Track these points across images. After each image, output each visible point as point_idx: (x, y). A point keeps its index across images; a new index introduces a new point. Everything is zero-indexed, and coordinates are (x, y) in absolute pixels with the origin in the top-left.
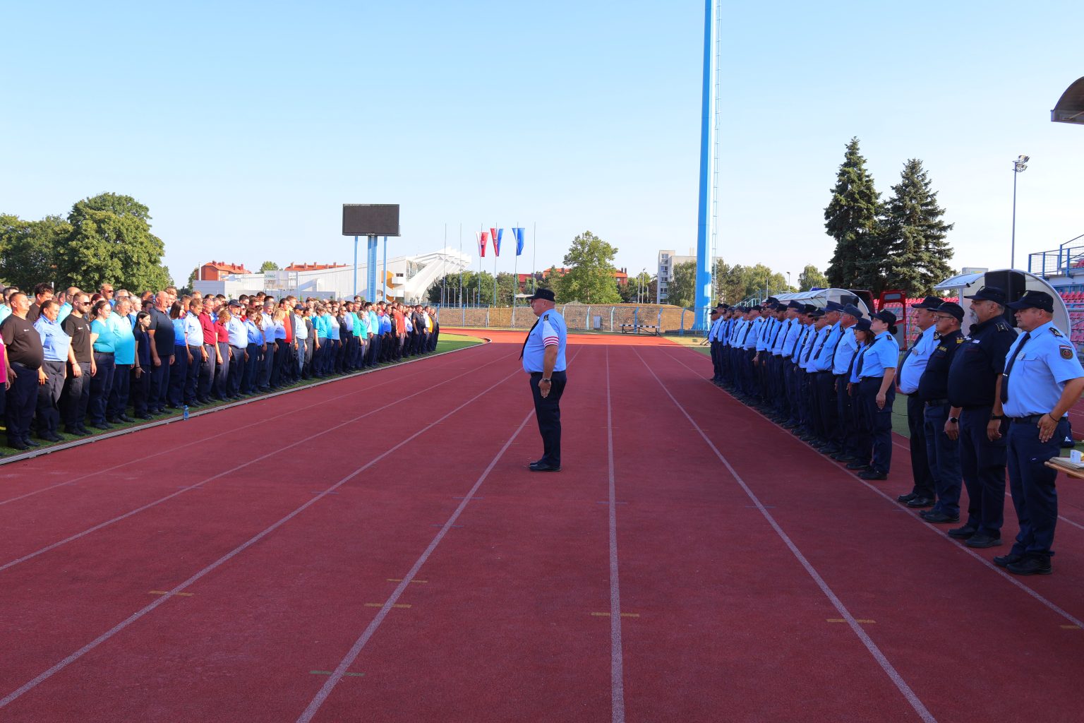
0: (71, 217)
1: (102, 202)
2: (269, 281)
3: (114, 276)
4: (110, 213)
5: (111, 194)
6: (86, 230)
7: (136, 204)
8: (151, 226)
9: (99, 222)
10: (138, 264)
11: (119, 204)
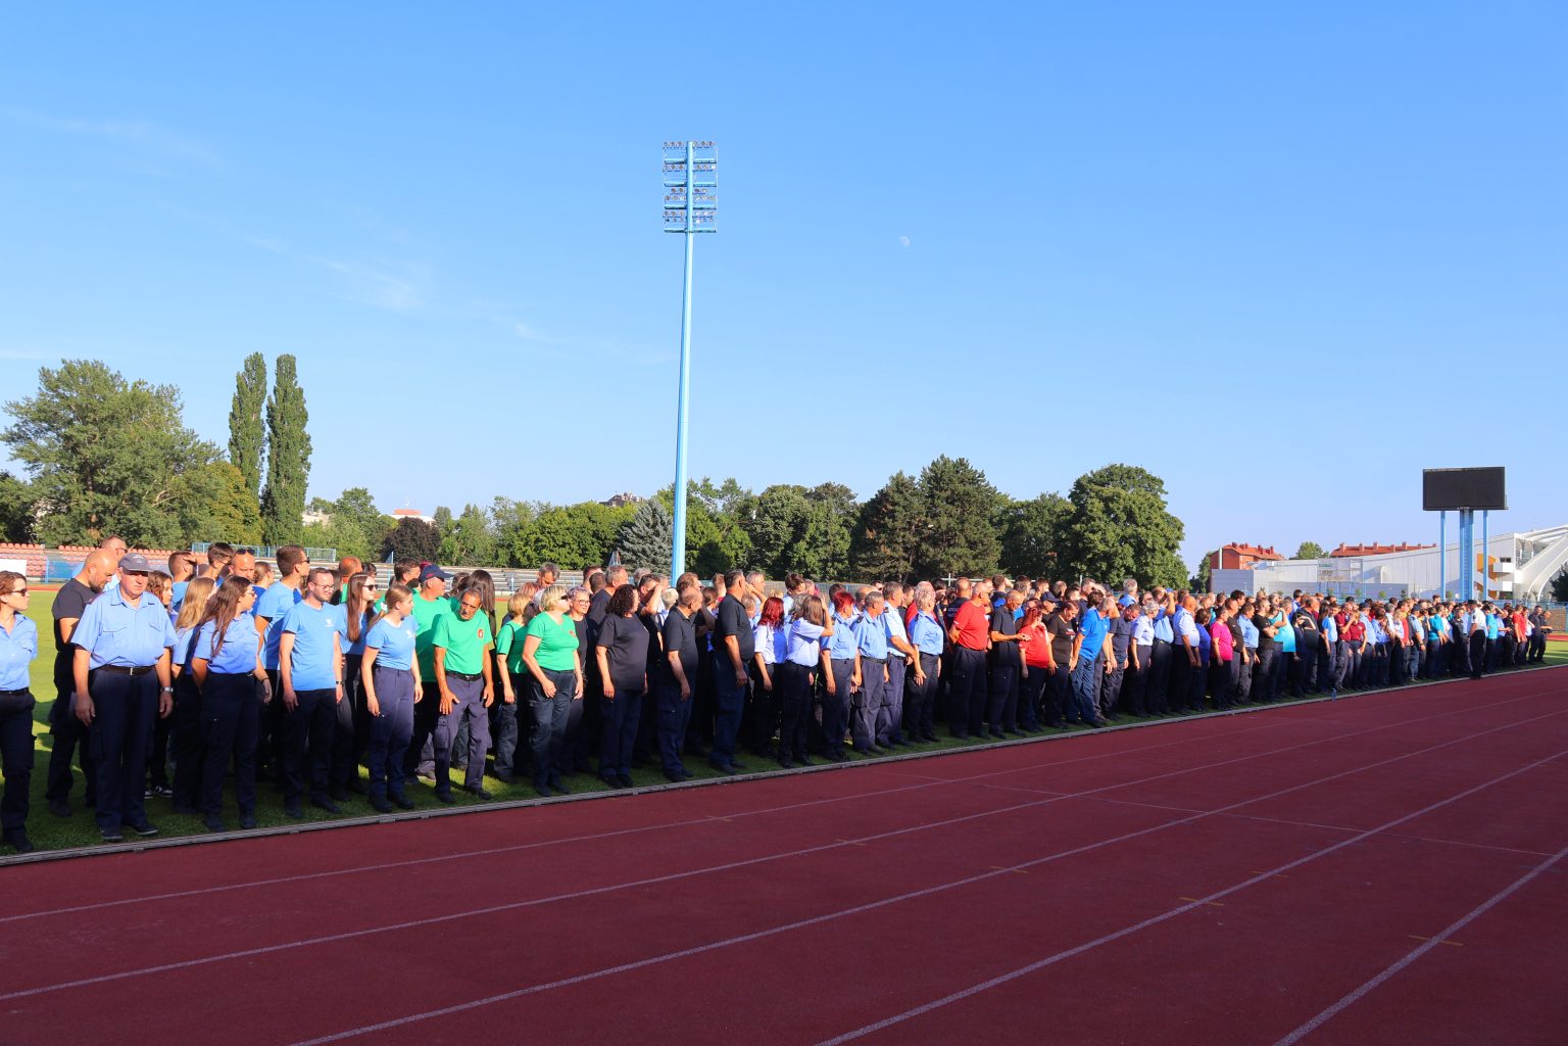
0: (1073, 496)
1: (1109, 476)
2: (1324, 572)
3: (1123, 566)
4: (1119, 489)
5: (1118, 465)
6: (1091, 511)
7: (1148, 477)
8: (1166, 503)
9: (1106, 500)
10: (1154, 550)
11: (1129, 478)
